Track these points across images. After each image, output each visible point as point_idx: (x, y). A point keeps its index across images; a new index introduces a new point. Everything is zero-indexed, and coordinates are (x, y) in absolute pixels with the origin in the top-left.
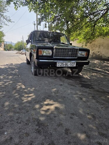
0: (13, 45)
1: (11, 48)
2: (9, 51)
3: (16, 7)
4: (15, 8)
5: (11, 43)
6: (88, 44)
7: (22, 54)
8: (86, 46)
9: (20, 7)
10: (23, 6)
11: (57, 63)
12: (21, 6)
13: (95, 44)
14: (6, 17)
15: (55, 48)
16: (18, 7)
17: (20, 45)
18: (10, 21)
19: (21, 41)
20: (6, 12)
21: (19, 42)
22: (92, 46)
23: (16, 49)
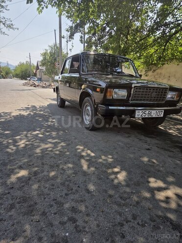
0: (11, 69)
1: (7, 73)
2: (4, 78)
3: (41, 8)
4: (38, 9)
5: (8, 64)
6: (150, 73)
7: (35, 87)
8: (146, 76)
9: (47, 7)
10: (52, 6)
11: (137, 111)
12: (50, 6)
13: (161, 74)
14: (3, 20)
15: (135, 87)
16: (43, 8)
17: (24, 68)
18: (10, 26)
19: (25, 63)
20: (4, 10)
21: (21, 65)
22: (156, 76)
23: (17, 76)
